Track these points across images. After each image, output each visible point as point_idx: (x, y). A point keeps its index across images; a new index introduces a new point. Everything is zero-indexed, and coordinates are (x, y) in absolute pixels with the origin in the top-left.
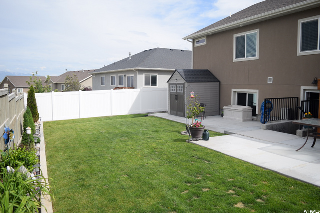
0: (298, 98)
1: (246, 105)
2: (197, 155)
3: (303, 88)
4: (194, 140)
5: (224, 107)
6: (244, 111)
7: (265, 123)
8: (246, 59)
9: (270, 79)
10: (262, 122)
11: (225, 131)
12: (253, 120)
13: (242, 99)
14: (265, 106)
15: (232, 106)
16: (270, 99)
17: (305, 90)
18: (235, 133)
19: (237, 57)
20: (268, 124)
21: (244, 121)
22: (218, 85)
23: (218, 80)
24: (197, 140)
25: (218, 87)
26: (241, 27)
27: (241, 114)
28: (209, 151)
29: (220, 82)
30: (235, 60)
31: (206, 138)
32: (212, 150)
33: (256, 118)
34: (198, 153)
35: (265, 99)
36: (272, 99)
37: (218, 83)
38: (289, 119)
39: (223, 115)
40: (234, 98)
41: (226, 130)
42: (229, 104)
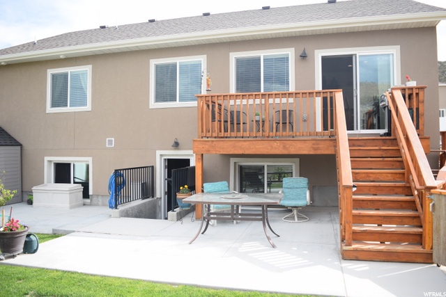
0: (153, 167)
1: (69, 182)
2: (31, 289)
3: (159, 153)
4: (7, 258)
5: (34, 188)
6: (71, 192)
7: (116, 208)
8: (68, 109)
9: (110, 142)
10: (111, 207)
11: (53, 230)
12: (84, 205)
13: (63, 173)
14: (115, 180)
15: (46, 185)
16: (121, 170)
17: (161, 155)
18: (74, 231)
19: (53, 105)
20: (121, 208)
21: (72, 207)
22: (19, 151)
23: (18, 142)
24: (14, 256)
25: (19, 155)
26: (61, 60)
27: (66, 197)
28: (52, 275)
29: (21, 145)
30: (49, 109)
31: (29, 248)
32: (57, 270)
33: (88, 201)
34: (32, 285)
35: (116, 171)
36: (123, 170)
37: (19, 148)
38: (143, 198)
39: (30, 202)
40: (49, 172)
41: (55, 228)
42: (40, 182)
